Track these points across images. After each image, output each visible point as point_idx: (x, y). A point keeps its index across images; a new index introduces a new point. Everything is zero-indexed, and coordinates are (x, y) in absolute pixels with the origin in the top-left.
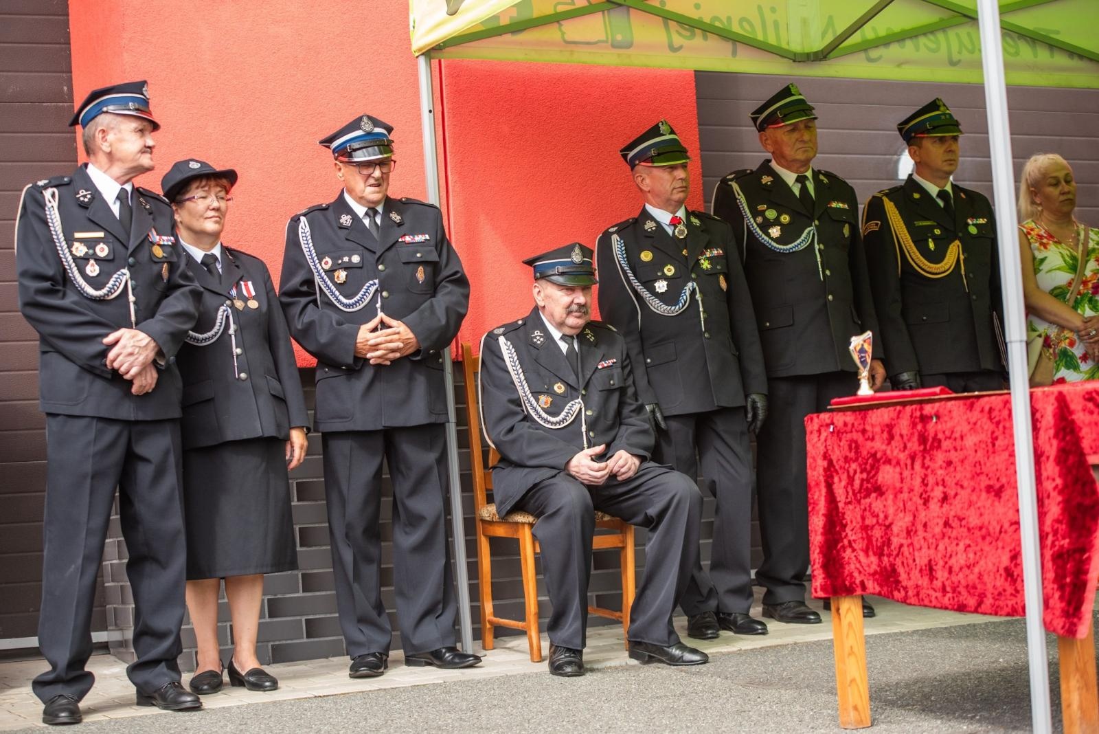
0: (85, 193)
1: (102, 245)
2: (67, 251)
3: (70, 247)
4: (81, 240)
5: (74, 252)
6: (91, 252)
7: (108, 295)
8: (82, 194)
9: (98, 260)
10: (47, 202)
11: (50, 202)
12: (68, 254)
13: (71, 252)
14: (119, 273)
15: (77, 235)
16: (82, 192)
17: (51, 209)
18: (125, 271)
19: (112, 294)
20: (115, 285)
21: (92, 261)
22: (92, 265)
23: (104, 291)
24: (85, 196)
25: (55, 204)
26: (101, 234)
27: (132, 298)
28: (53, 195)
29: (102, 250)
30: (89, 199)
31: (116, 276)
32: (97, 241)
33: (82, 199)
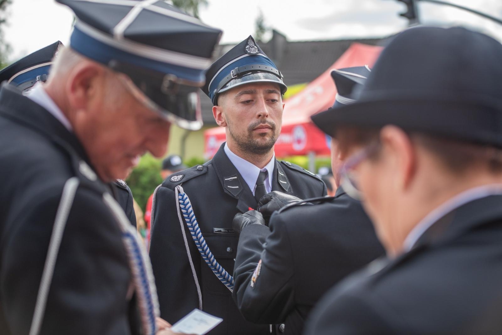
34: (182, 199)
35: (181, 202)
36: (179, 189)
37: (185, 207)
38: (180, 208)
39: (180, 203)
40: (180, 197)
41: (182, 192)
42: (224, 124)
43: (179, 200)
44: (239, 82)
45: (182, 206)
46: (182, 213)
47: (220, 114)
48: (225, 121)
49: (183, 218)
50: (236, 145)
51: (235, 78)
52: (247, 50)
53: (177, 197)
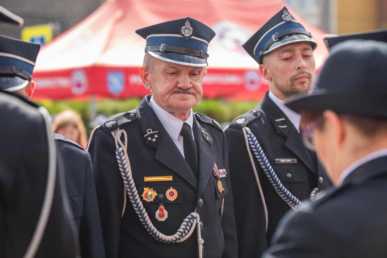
0: (152, 132)
1: (171, 190)
2: (137, 197)
3: (140, 192)
4: (150, 185)
5: (144, 199)
6: (161, 196)
7: (179, 239)
8: (149, 133)
9: (168, 205)
10: (117, 147)
11: (120, 146)
12: (139, 200)
13: (141, 198)
14: (189, 216)
15: (147, 179)
16: (149, 132)
17: (122, 154)
18: (195, 214)
19: (183, 237)
20: (187, 229)
21: (162, 207)
22: (161, 210)
23: (177, 235)
24: (152, 136)
25: (125, 148)
26: (170, 178)
27: (201, 241)
28: (122, 138)
29: (172, 194)
30: (157, 139)
31: (187, 220)
32: (167, 185)
33: (149, 139)
34: (250, 137)
35: (250, 139)
36: (246, 129)
37: (254, 144)
38: (250, 145)
39: (249, 141)
40: (249, 136)
41: (250, 132)
42: (270, 79)
43: (248, 138)
44: (279, 44)
45: (251, 143)
46: (251, 148)
47: (266, 71)
48: (270, 76)
49: (252, 152)
50: (281, 94)
51: (276, 41)
52: (283, 18)
53: (246, 136)
